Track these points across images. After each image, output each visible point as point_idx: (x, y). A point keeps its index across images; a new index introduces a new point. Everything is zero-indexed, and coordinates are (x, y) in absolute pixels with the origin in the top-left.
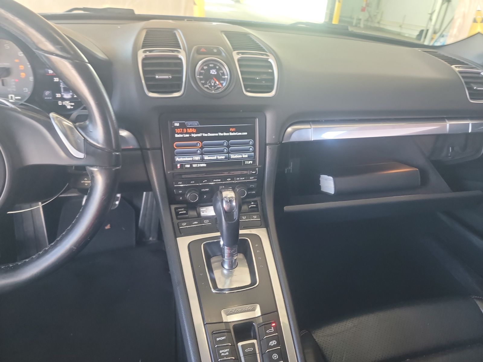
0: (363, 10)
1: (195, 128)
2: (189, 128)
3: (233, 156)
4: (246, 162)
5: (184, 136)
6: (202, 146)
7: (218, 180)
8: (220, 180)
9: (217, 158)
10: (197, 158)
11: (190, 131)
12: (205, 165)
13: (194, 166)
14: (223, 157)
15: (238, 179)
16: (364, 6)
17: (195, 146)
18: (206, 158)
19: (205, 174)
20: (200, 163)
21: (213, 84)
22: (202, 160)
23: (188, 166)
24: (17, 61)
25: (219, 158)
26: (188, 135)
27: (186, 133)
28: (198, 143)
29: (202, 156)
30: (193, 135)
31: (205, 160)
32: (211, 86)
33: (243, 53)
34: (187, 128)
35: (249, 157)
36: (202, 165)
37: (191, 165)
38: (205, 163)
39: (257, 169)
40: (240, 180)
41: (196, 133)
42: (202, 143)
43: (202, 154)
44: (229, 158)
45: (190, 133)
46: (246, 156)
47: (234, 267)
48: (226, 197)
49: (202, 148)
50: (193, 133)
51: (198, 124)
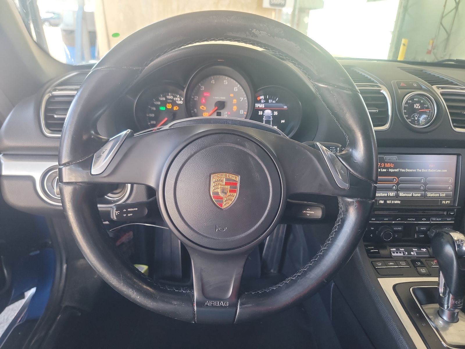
0: (429, 52)
1: (393, 163)
2: (387, 163)
3: (429, 194)
4: (444, 202)
5: (381, 171)
6: (398, 181)
7: (412, 219)
8: (414, 219)
9: (412, 195)
10: (392, 194)
11: (388, 165)
12: (399, 202)
13: (388, 202)
14: (419, 195)
15: (434, 219)
16: (430, 48)
17: (391, 181)
18: (401, 194)
19: (398, 211)
20: (394, 200)
21: (416, 119)
22: (397, 197)
23: (382, 202)
24: (232, 95)
25: (414, 195)
26: (385, 170)
27: (383, 168)
28: (395, 178)
29: (397, 193)
30: (390, 170)
31: (400, 196)
32: (414, 120)
33: (442, 88)
34: (385, 163)
35: (446, 196)
36: (396, 202)
37: (385, 201)
38: (399, 200)
39: (455, 210)
40: (436, 221)
41: (393, 168)
42: (398, 179)
43: (397, 190)
44: (425, 196)
45: (387, 168)
46: (444, 195)
47: (455, 321)
48: (458, 240)
49: (398, 184)
50: (391, 168)
51: (396, 159)
